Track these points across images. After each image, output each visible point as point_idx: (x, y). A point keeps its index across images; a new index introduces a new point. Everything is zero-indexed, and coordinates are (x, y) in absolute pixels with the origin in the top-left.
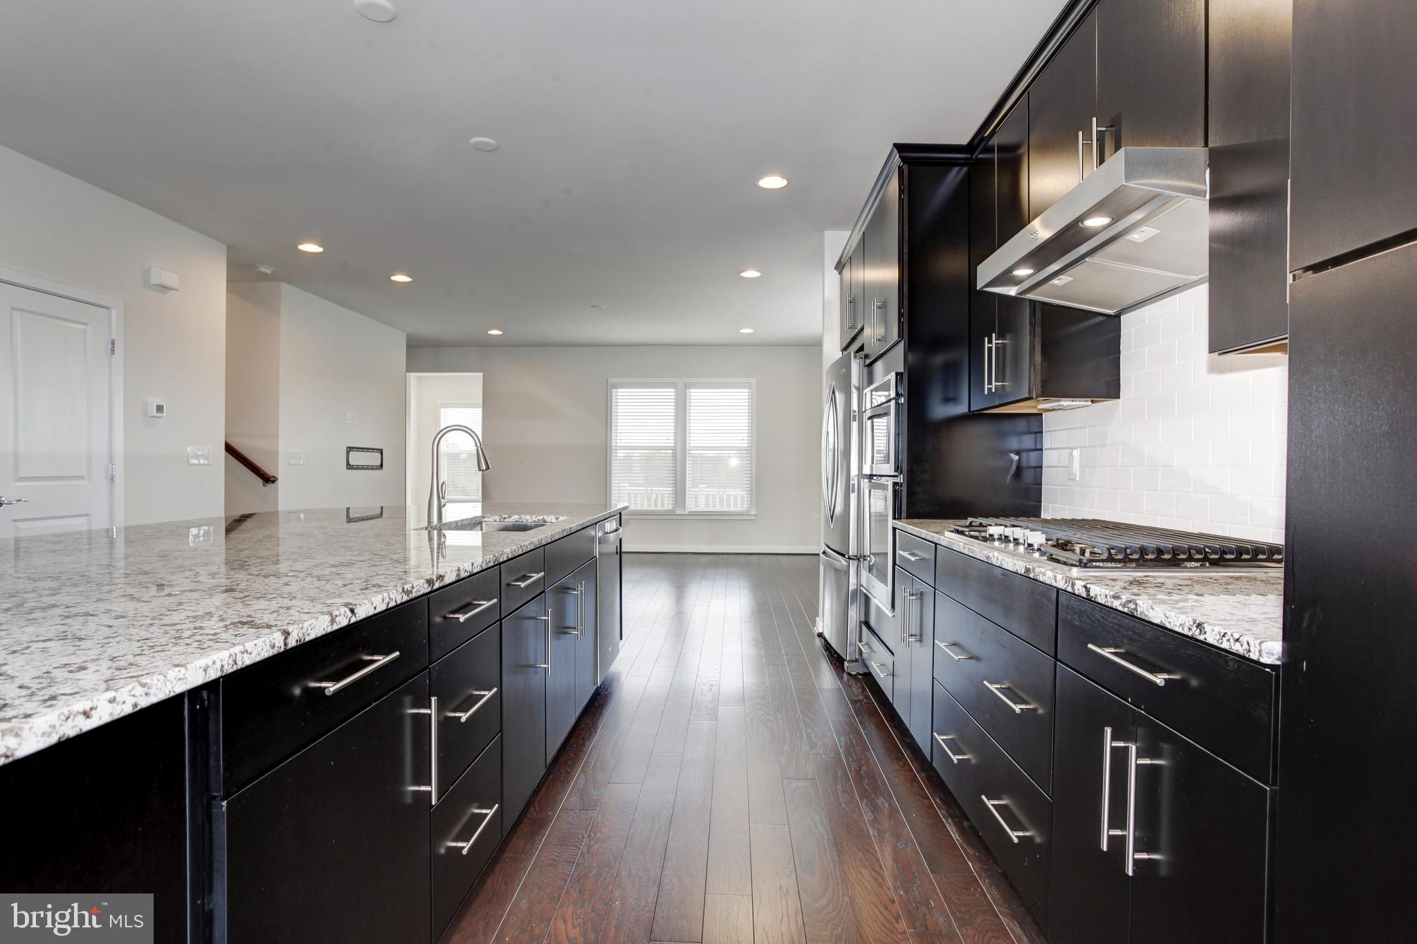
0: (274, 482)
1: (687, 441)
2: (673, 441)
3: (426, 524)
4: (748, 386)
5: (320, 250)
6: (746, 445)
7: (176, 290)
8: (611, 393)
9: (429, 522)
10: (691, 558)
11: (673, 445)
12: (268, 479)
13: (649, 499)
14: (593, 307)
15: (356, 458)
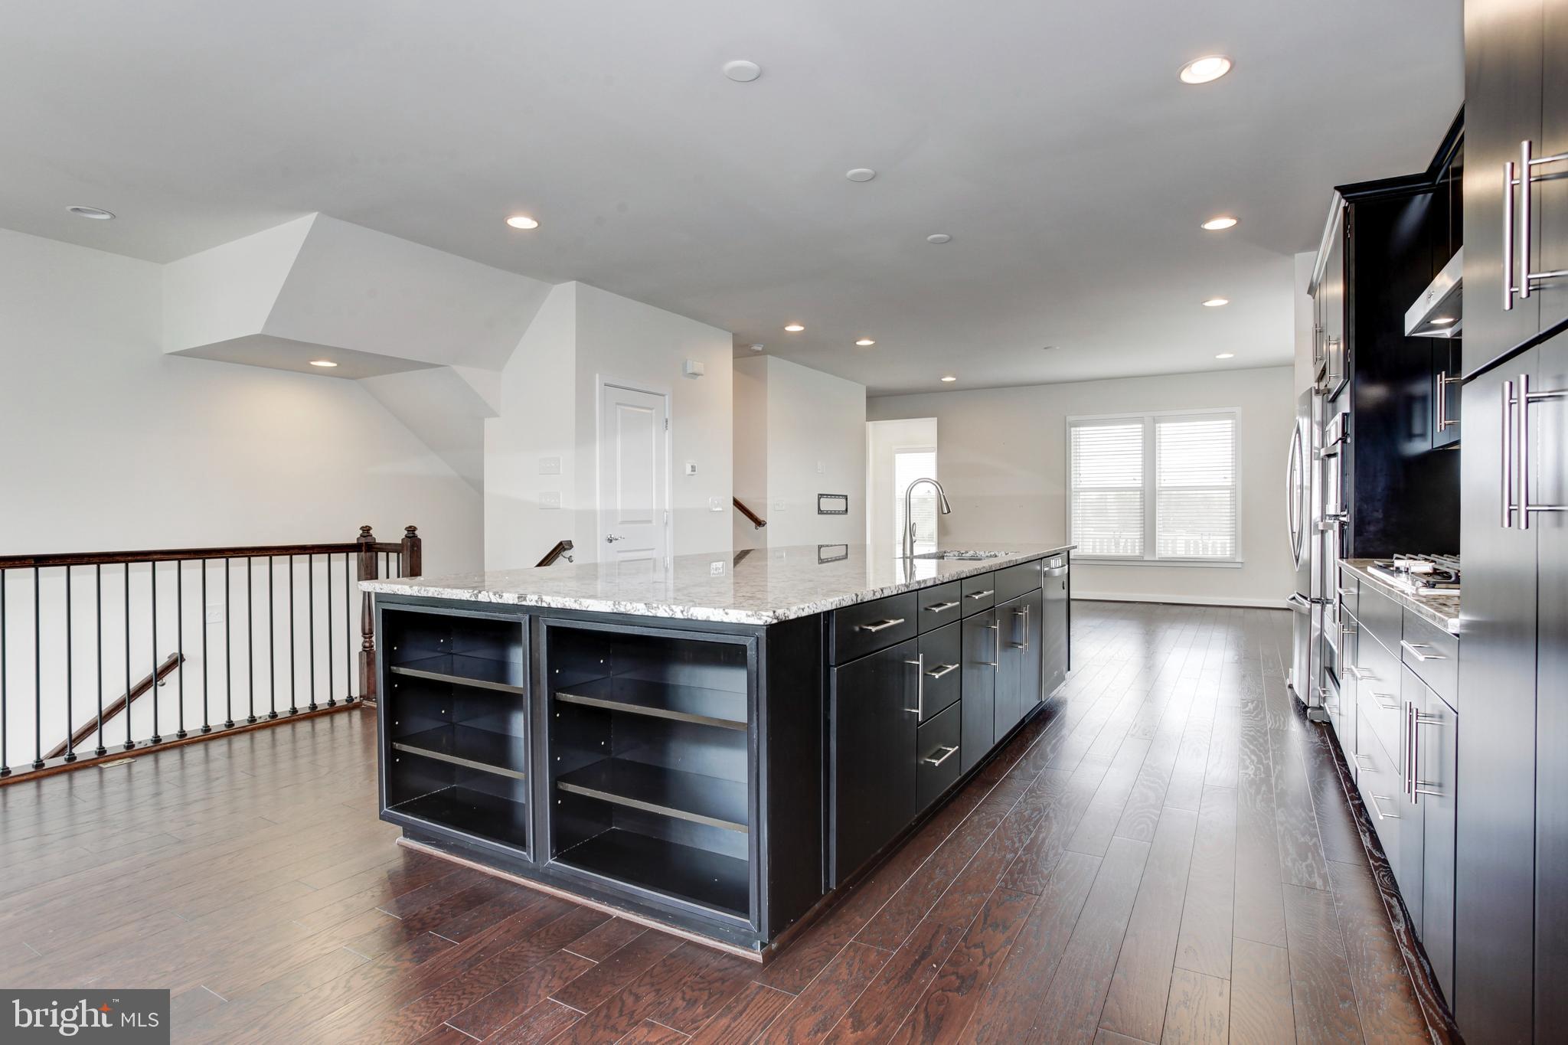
0: (764, 525)
1: (1157, 481)
2: (1140, 482)
3: (902, 556)
4: (1230, 415)
5: (802, 328)
6: (1230, 484)
7: (702, 375)
8: (1070, 432)
9: (904, 554)
10: (1161, 609)
11: (1140, 485)
12: (759, 523)
13: (1117, 544)
14: (1046, 348)
15: (826, 504)
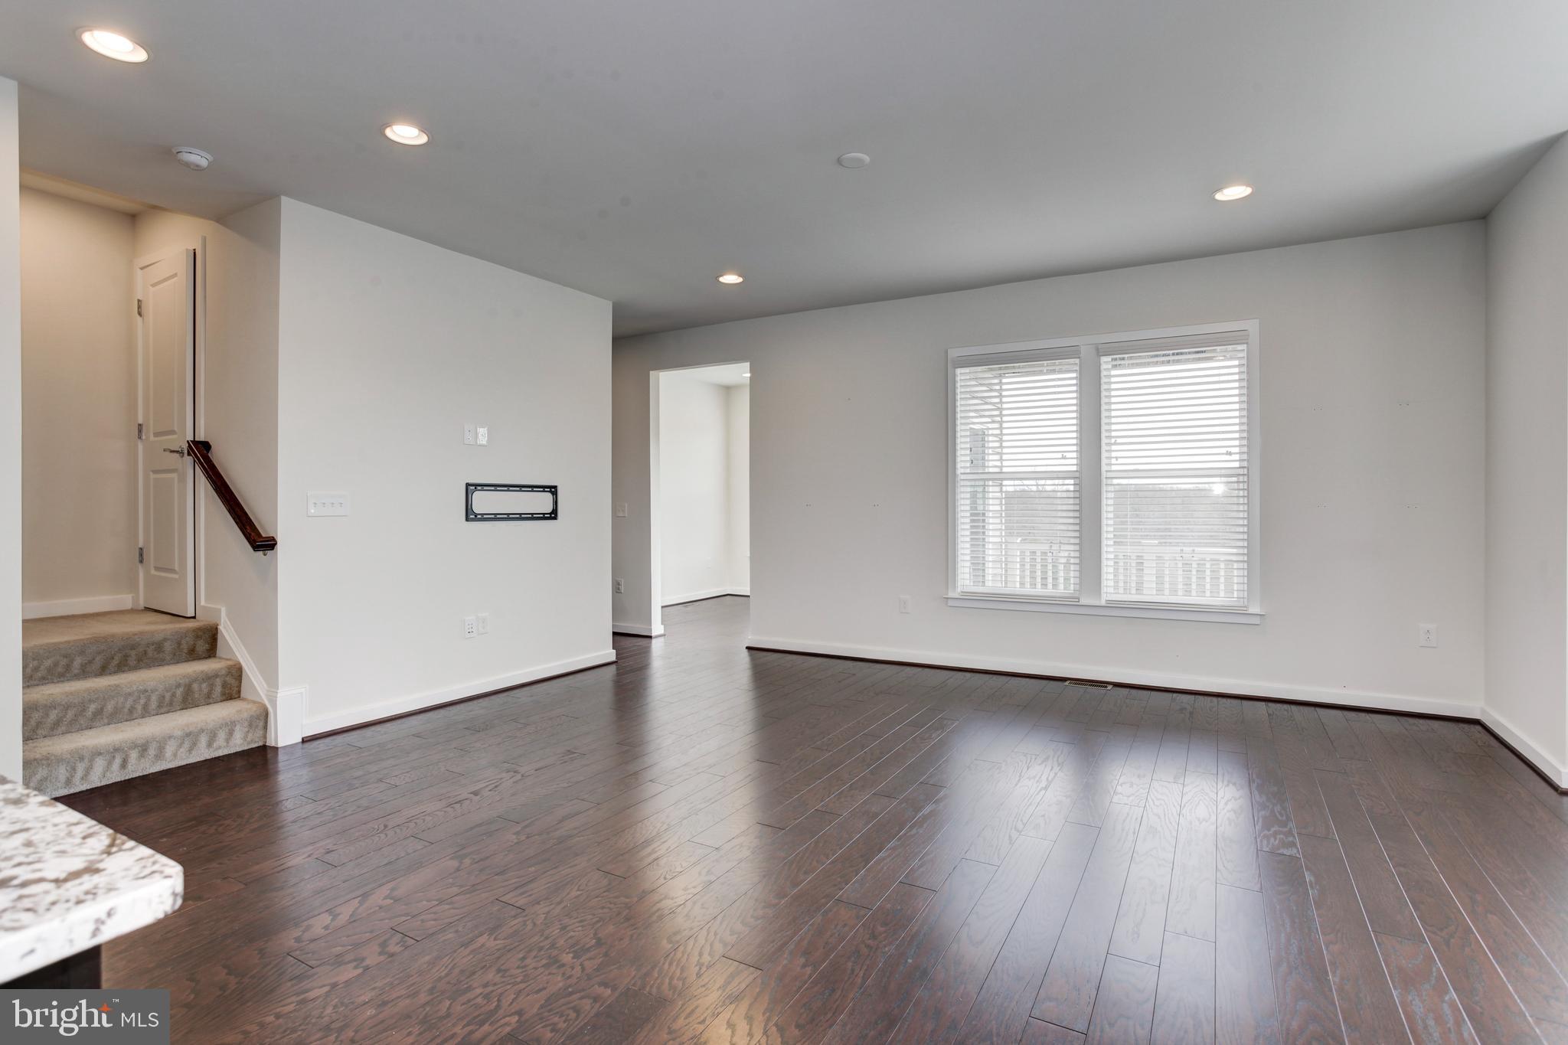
1: (1104, 461)
2: (1075, 461)
6: (1237, 464)
8: (954, 375)
11: (1074, 468)
